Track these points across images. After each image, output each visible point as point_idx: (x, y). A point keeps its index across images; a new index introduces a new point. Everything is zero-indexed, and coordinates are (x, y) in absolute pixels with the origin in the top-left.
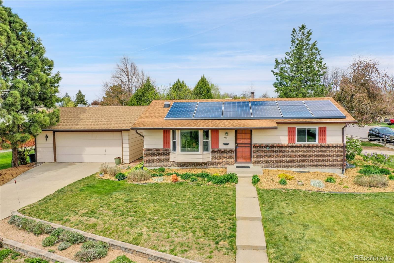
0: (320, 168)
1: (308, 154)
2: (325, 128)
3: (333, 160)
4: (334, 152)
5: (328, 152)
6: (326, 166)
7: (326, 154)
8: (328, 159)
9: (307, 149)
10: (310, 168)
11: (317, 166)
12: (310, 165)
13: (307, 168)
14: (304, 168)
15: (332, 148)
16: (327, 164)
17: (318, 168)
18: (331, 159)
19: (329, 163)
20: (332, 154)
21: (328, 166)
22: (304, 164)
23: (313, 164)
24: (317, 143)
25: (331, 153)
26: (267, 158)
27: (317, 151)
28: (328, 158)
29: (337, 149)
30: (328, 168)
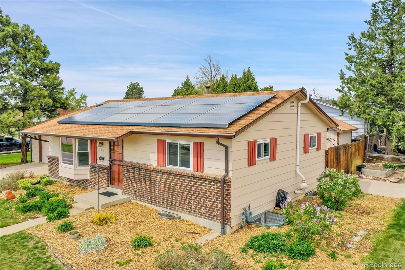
0: (193, 215)
1: (179, 187)
2: (202, 144)
3: (211, 206)
4: (213, 190)
5: (204, 188)
6: (201, 215)
7: (202, 192)
8: (204, 202)
9: (177, 179)
10: (182, 212)
11: (190, 211)
12: (181, 207)
13: (178, 211)
14: (175, 210)
15: (209, 182)
16: (203, 211)
17: (191, 215)
18: (209, 203)
19: (206, 209)
20: (209, 194)
21: (204, 214)
22: (174, 203)
23: (185, 205)
24: (191, 171)
25: (209, 192)
26: (135, 185)
27: (189, 184)
28: (204, 200)
29: (217, 185)
30: (205, 218)
